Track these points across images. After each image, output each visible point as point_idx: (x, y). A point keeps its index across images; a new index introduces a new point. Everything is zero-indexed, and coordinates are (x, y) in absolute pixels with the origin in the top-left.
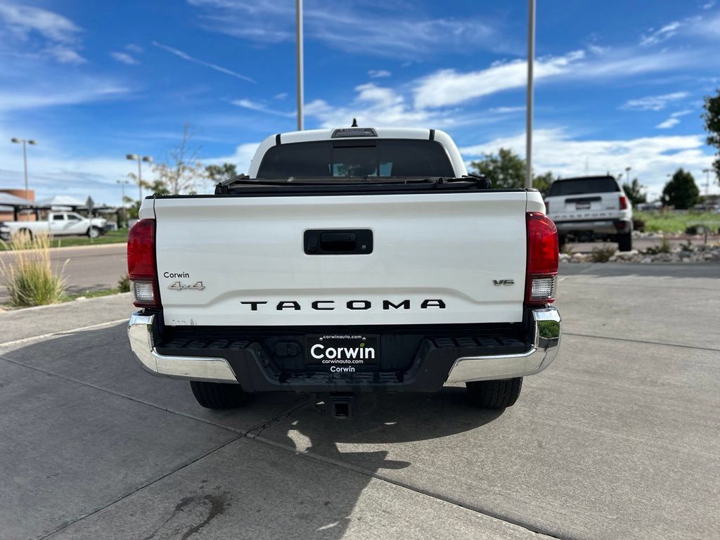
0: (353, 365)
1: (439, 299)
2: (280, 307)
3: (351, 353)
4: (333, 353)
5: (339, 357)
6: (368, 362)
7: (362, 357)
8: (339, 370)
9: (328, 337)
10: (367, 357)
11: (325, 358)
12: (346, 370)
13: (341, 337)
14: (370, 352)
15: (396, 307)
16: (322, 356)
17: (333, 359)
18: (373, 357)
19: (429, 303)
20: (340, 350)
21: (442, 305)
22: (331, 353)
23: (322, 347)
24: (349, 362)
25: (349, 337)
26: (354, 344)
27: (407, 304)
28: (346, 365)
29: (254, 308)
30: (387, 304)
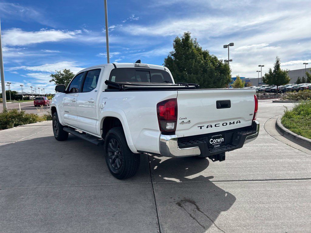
1: (240, 120)
2: (207, 127)
3: (219, 140)
6: (222, 143)
7: (221, 141)
8: (216, 146)
9: (214, 136)
11: (213, 143)
13: (217, 136)
14: (223, 140)
15: (232, 124)
17: (215, 143)
19: (238, 122)
20: (216, 140)
22: (214, 141)
23: (212, 140)
24: (218, 143)
26: (219, 138)
28: (218, 145)
29: (201, 128)
30: (230, 123)
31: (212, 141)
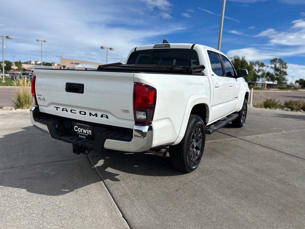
0: (85, 136)
1: (106, 114)
2: (63, 110)
3: (85, 131)
4: (80, 130)
5: (81, 132)
6: (89, 135)
7: (87, 133)
8: (81, 137)
9: (79, 124)
10: (89, 134)
11: (78, 131)
12: (83, 137)
13: (82, 125)
14: (90, 132)
15: (93, 116)
16: (77, 131)
17: (80, 132)
18: (91, 134)
19: (103, 116)
20: (82, 129)
21: (107, 117)
23: (77, 127)
24: (83, 134)
25: (84, 125)
26: (85, 128)
27: (96, 115)
28: (83, 135)
29: (57, 109)
30: (90, 114)
31: (76, 129)
